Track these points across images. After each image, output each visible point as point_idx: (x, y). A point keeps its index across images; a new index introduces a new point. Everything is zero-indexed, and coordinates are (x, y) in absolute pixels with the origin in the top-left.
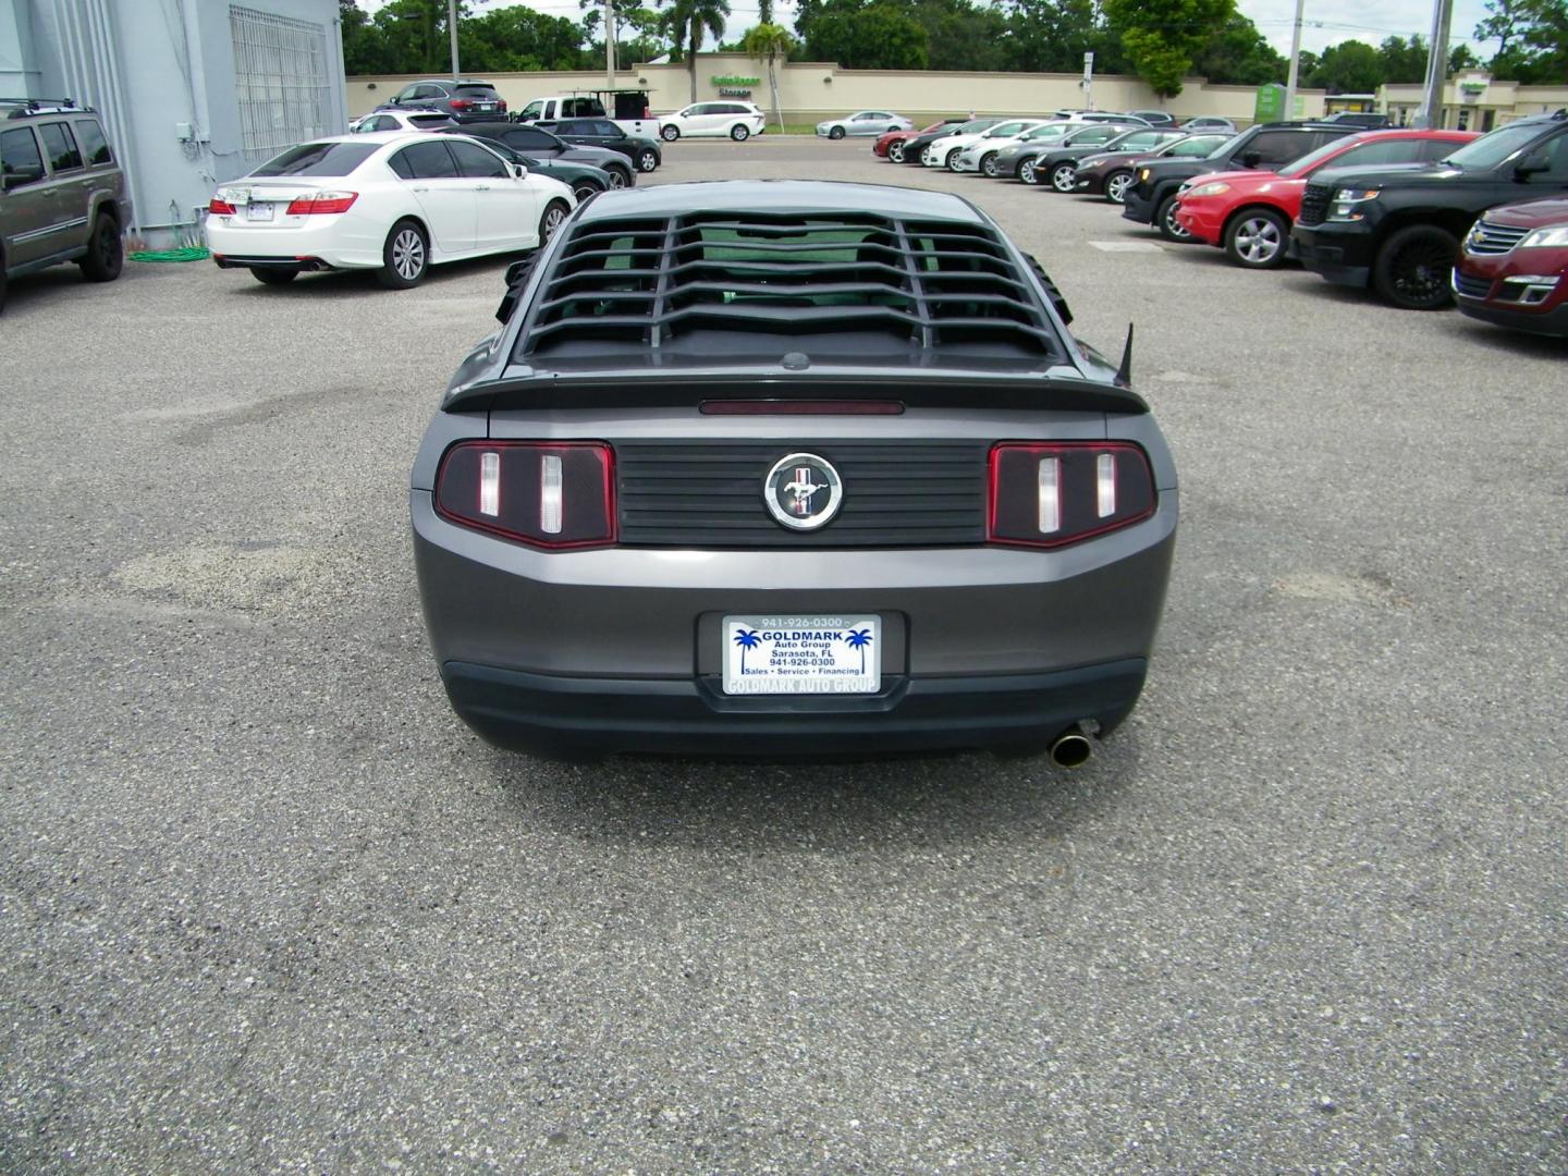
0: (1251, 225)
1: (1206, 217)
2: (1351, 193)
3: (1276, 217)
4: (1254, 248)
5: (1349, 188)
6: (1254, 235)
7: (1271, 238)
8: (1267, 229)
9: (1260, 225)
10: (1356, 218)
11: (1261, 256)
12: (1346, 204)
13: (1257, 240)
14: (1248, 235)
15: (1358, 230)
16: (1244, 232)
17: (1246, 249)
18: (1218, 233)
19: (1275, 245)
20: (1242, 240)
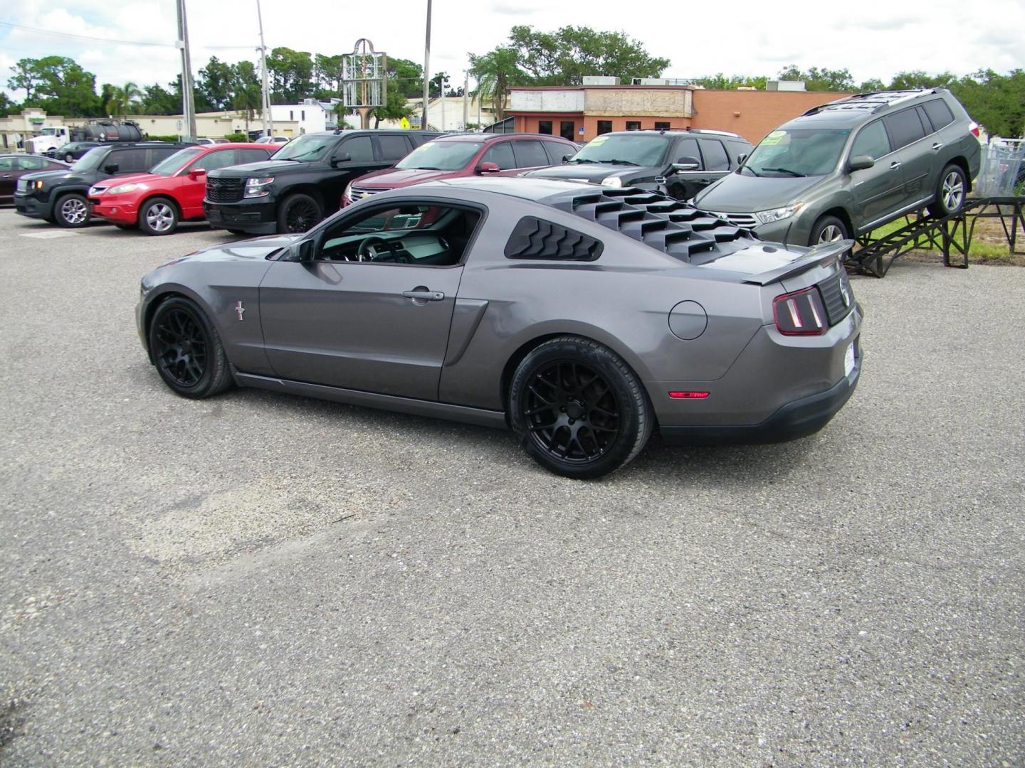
0: (154, 208)
1: (125, 207)
2: (257, 180)
3: (168, 201)
4: (159, 223)
5: (254, 177)
6: (157, 214)
7: (168, 215)
8: (165, 209)
9: (160, 208)
10: (264, 194)
11: (164, 227)
12: (254, 187)
13: (160, 217)
14: (153, 215)
15: (266, 200)
16: (151, 213)
17: (154, 224)
18: (135, 216)
19: (172, 218)
20: (151, 218)
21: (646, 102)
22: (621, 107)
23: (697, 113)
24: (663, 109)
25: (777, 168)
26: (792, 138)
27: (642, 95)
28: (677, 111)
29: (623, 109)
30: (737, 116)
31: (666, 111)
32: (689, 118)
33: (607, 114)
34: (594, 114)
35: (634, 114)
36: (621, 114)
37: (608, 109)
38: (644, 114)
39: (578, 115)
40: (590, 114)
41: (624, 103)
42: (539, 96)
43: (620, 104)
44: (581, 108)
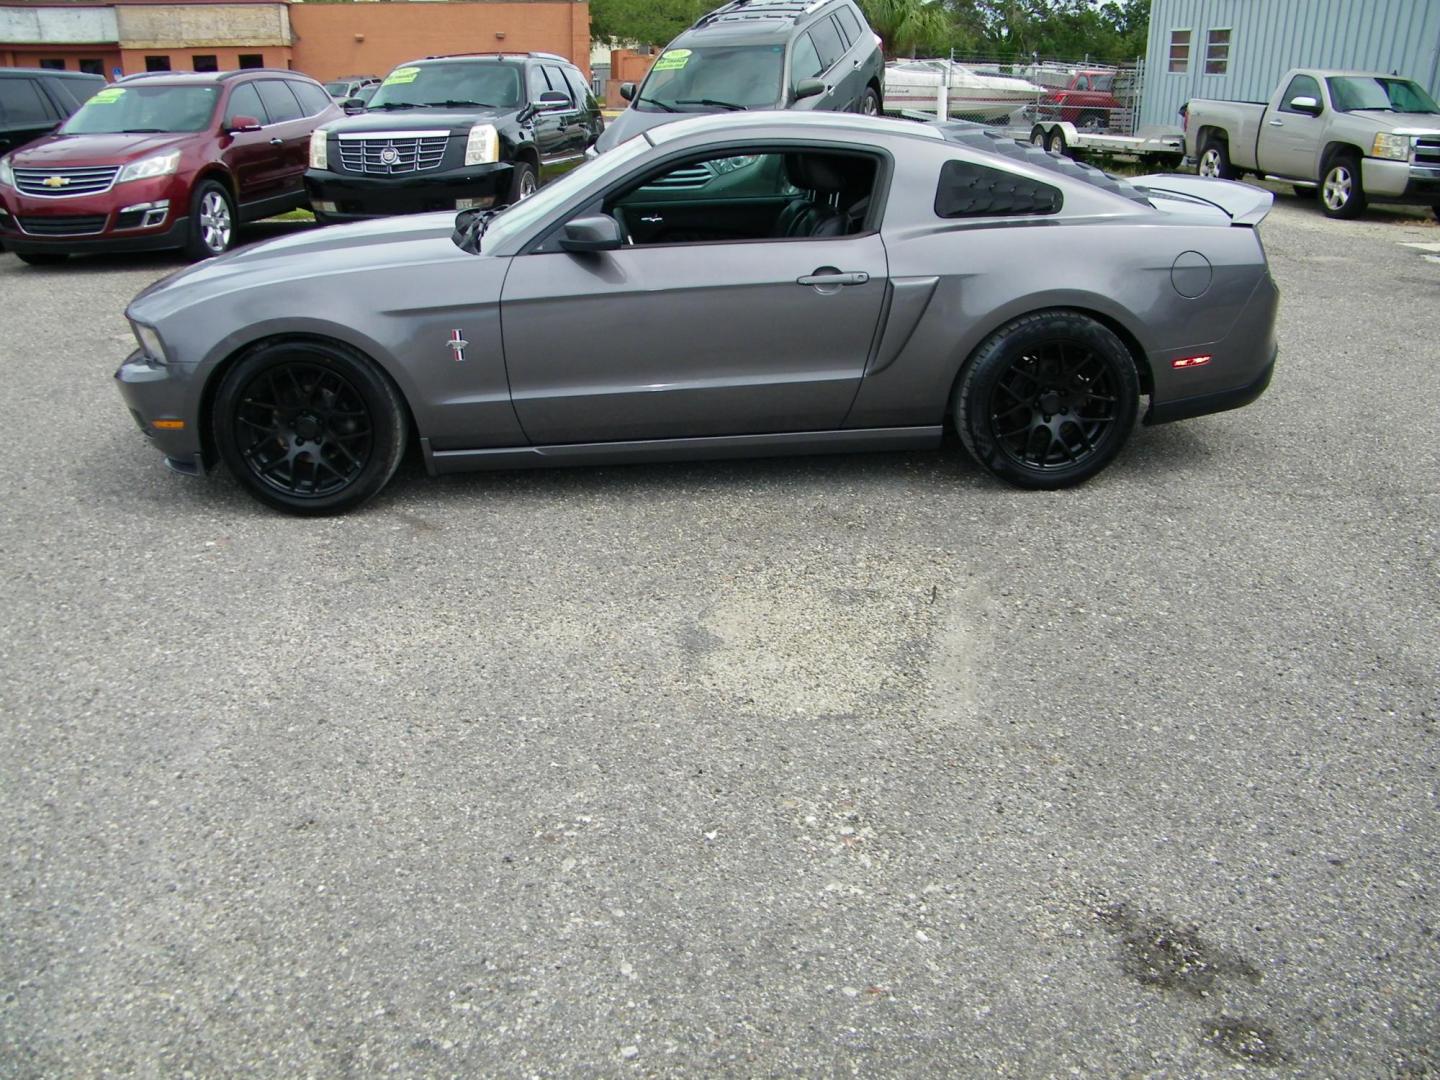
21: (220, 25)
22: (181, 33)
23: (299, 39)
24: (249, 34)
25: (701, 99)
26: (703, 58)
27: (212, 14)
28: (270, 37)
29: (185, 37)
30: (360, 41)
31: (254, 38)
32: (288, 47)
33: (158, 45)
34: (138, 45)
35: (203, 44)
36: (182, 45)
37: (161, 37)
38: (220, 44)
39: (110, 49)
40: (131, 45)
41: (185, 26)
42: (32, 15)
43: (178, 28)
44: (112, 36)
